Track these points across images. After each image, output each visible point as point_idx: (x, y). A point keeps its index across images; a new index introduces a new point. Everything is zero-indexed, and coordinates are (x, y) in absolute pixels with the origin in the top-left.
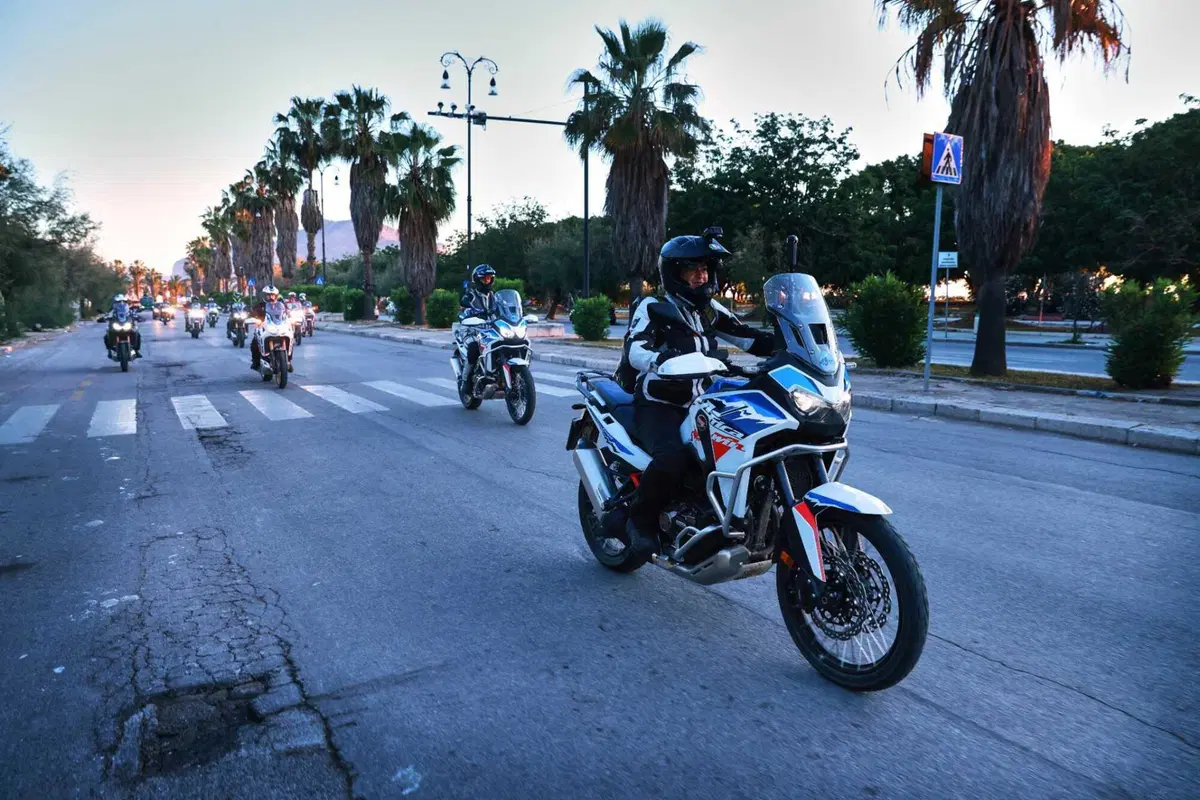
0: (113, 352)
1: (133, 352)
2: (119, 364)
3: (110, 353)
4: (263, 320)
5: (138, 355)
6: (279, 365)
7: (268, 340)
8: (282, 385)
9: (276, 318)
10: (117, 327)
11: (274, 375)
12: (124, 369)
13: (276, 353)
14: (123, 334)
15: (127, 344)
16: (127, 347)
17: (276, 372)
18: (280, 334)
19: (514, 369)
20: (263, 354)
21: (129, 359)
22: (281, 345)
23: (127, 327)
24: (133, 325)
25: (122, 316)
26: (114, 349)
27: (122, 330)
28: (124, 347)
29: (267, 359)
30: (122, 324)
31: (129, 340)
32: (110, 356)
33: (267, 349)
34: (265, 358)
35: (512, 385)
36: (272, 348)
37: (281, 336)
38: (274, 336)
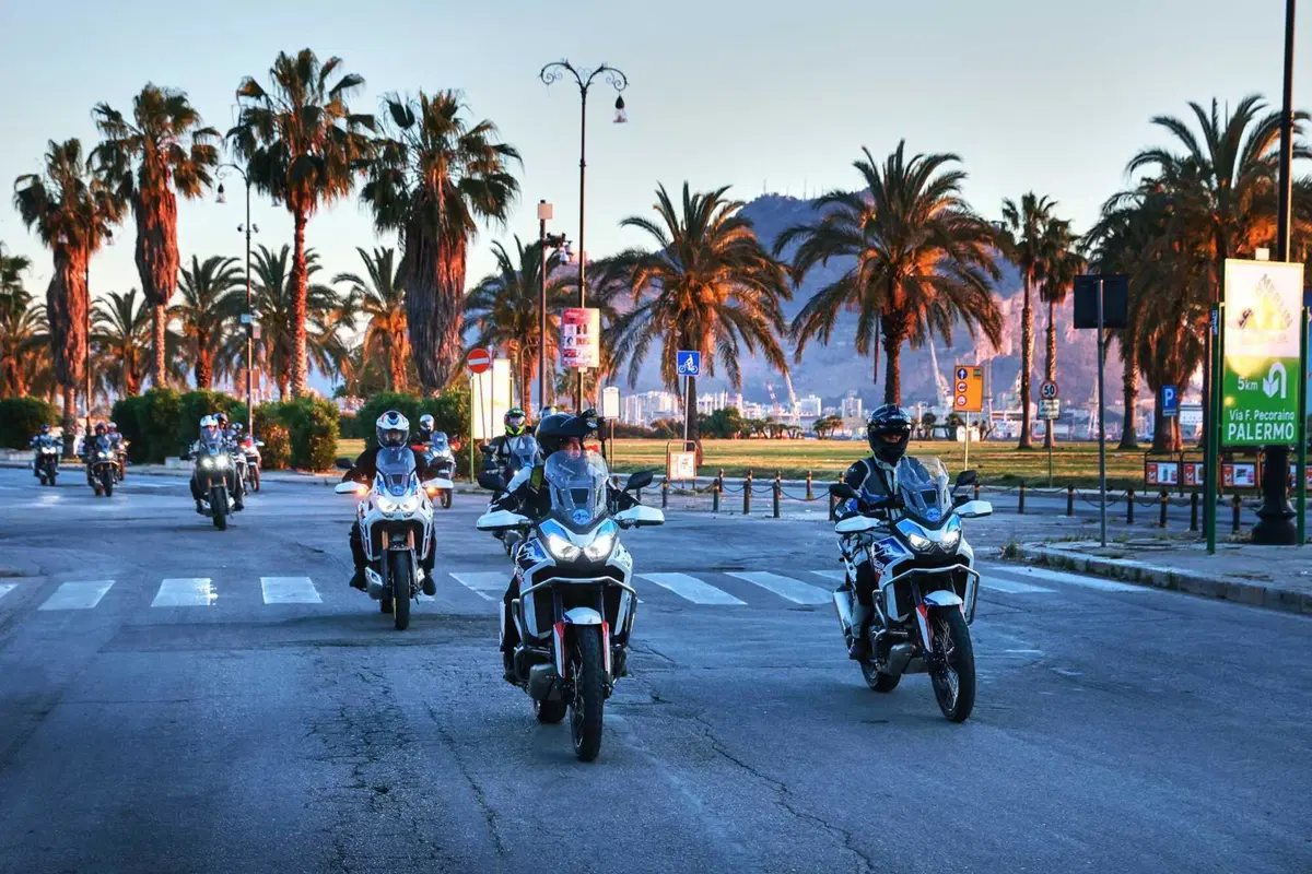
1: (231, 502)
2: (211, 520)
3: (199, 504)
4: (370, 487)
5: (239, 507)
7: (378, 527)
9: (396, 482)
10: (207, 463)
12: (220, 524)
13: (394, 555)
14: (216, 476)
15: (223, 488)
18: (403, 515)
19: (937, 614)
20: (370, 557)
21: (227, 511)
22: (406, 541)
25: (213, 447)
26: (206, 498)
27: (215, 469)
28: (219, 492)
30: (214, 459)
32: (200, 509)
33: (377, 547)
35: (933, 642)
36: (385, 544)
37: (404, 519)
38: (389, 519)
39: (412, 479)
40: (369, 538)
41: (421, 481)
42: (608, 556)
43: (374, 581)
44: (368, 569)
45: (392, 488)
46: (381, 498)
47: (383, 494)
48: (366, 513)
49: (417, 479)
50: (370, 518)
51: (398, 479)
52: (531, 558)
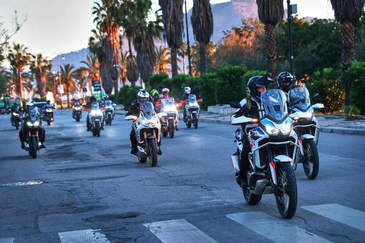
0: (25, 143)
1: (40, 144)
2: (28, 153)
3: (23, 144)
4: (138, 117)
5: (43, 146)
6: (151, 149)
7: (142, 131)
8: (154, 164)
9: (148, 114)
10: (29, 124)
11: (148, 158)
13: (149, 140)
14: (33, 130)
15: (36, 137)
16: (36, 139)
17: (149, 155)
18: (151, 126)
20: (139, 142)
22: (152, 135)
23: (37, 124)
24: (41, 123)
27: (33, 126)
28: (34, 139)
29: (142, 146)
30: (33, 122)
31: (37, 135)
32: (23, 147)
33: (142, 138)
34: (141, 145)
36: (146, 137)
37: (152, 127)
38: (146, 128)
39: (153, 113)
40: (139, 135)
41: (156, 114)
42: (290, 132)
43: (141, 151)
44: (138, 147)
45: (147, 116)
46: (143, 120)
47: (144, 119)
48: (137, 126)
49: (155, 113)
50: (139, 127)
51: (149, 113)
52: (257, 135)
